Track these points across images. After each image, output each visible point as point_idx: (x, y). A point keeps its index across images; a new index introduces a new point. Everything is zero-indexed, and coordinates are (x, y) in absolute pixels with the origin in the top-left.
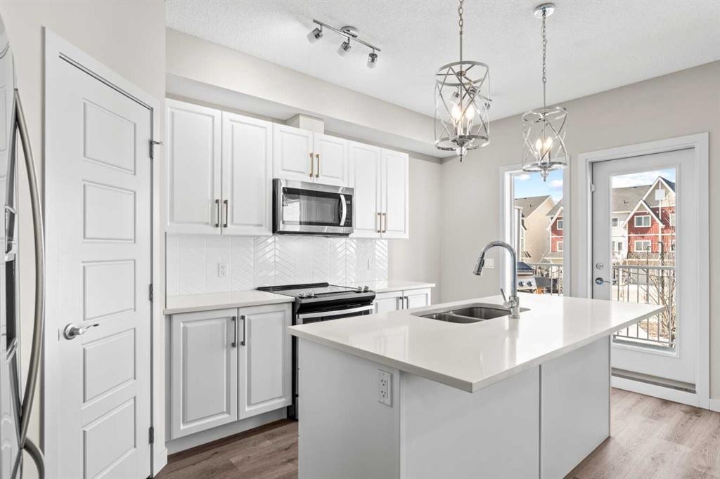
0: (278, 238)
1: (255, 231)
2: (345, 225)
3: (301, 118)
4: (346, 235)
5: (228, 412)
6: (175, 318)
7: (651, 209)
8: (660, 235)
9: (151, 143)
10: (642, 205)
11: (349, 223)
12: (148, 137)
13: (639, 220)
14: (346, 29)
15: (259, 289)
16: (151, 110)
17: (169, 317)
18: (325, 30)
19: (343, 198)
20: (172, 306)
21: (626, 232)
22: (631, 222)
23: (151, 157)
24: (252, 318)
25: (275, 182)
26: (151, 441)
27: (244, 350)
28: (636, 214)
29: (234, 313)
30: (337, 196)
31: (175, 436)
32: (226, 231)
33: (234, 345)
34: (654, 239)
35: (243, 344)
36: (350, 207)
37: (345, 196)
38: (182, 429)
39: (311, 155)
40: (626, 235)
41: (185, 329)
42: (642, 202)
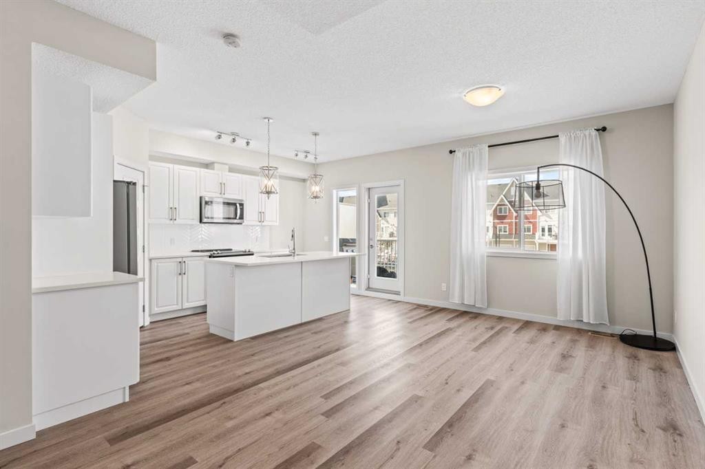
0: (203, 225)
1: (190, 222)
2: (240, 219)
3: (215, 164)
4: (241, 224)
5: (177, 304)
6: (153, 261)
7: (508, 201)
8: (514, 221)
9: (144, 186)
10: (502, 199)
11: (242, 217)
12: (142, 184)
13: (501, 209)
14: (233, 134)
15: (193, 251)
16: (144, 172)
17: (150, 260)
18: (223, 135)
19: (238, 205)
20: (152, 255)
21: (491, 219)
22: (495, 210)
23: (144, 192)
24: (189, 262)
25: (201, 198)
26: (144, 311)
27: (185, 277)
28: (498, 205)
29: (180, 260)
30: (235, 204)
31: (153, 313)
32: (175, 222)
33: (180, 274)
34: (510, 224)
35: (185, 274)
36: (242, 210)
37: (239, 204)
38: (156, 310)
39: (221, 184)
40: (492, 221)
41: (157, 266)
42: (502, 196)
